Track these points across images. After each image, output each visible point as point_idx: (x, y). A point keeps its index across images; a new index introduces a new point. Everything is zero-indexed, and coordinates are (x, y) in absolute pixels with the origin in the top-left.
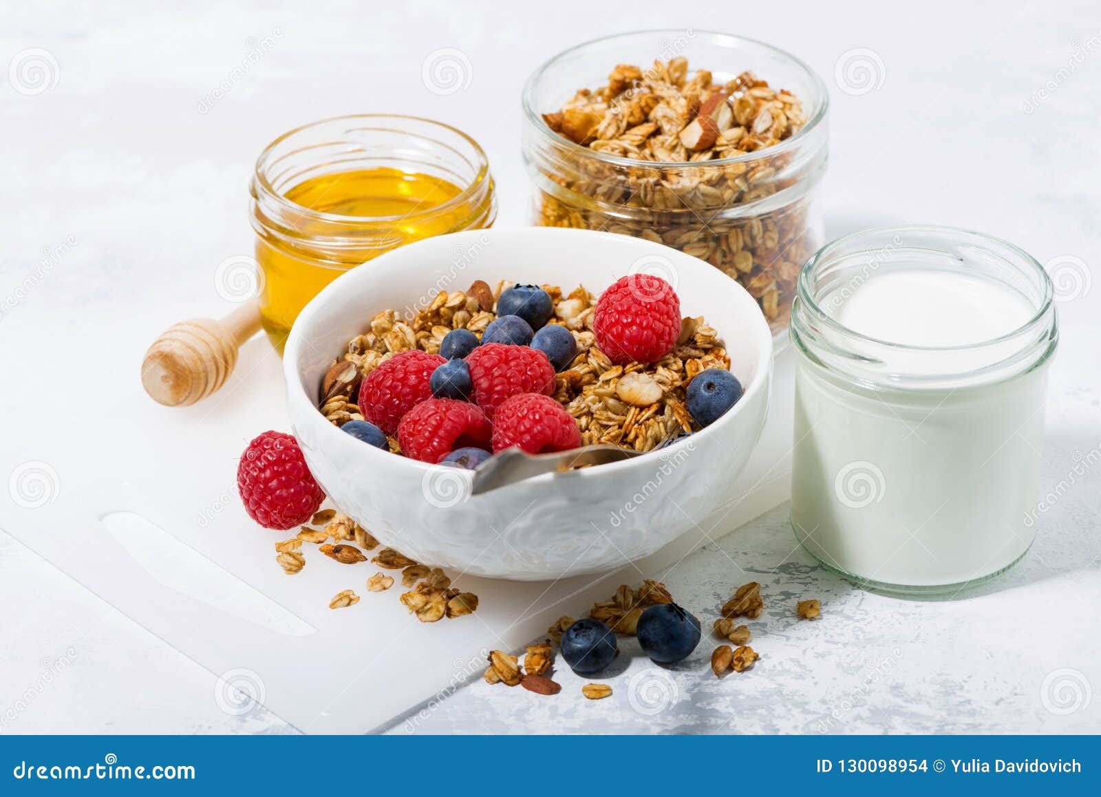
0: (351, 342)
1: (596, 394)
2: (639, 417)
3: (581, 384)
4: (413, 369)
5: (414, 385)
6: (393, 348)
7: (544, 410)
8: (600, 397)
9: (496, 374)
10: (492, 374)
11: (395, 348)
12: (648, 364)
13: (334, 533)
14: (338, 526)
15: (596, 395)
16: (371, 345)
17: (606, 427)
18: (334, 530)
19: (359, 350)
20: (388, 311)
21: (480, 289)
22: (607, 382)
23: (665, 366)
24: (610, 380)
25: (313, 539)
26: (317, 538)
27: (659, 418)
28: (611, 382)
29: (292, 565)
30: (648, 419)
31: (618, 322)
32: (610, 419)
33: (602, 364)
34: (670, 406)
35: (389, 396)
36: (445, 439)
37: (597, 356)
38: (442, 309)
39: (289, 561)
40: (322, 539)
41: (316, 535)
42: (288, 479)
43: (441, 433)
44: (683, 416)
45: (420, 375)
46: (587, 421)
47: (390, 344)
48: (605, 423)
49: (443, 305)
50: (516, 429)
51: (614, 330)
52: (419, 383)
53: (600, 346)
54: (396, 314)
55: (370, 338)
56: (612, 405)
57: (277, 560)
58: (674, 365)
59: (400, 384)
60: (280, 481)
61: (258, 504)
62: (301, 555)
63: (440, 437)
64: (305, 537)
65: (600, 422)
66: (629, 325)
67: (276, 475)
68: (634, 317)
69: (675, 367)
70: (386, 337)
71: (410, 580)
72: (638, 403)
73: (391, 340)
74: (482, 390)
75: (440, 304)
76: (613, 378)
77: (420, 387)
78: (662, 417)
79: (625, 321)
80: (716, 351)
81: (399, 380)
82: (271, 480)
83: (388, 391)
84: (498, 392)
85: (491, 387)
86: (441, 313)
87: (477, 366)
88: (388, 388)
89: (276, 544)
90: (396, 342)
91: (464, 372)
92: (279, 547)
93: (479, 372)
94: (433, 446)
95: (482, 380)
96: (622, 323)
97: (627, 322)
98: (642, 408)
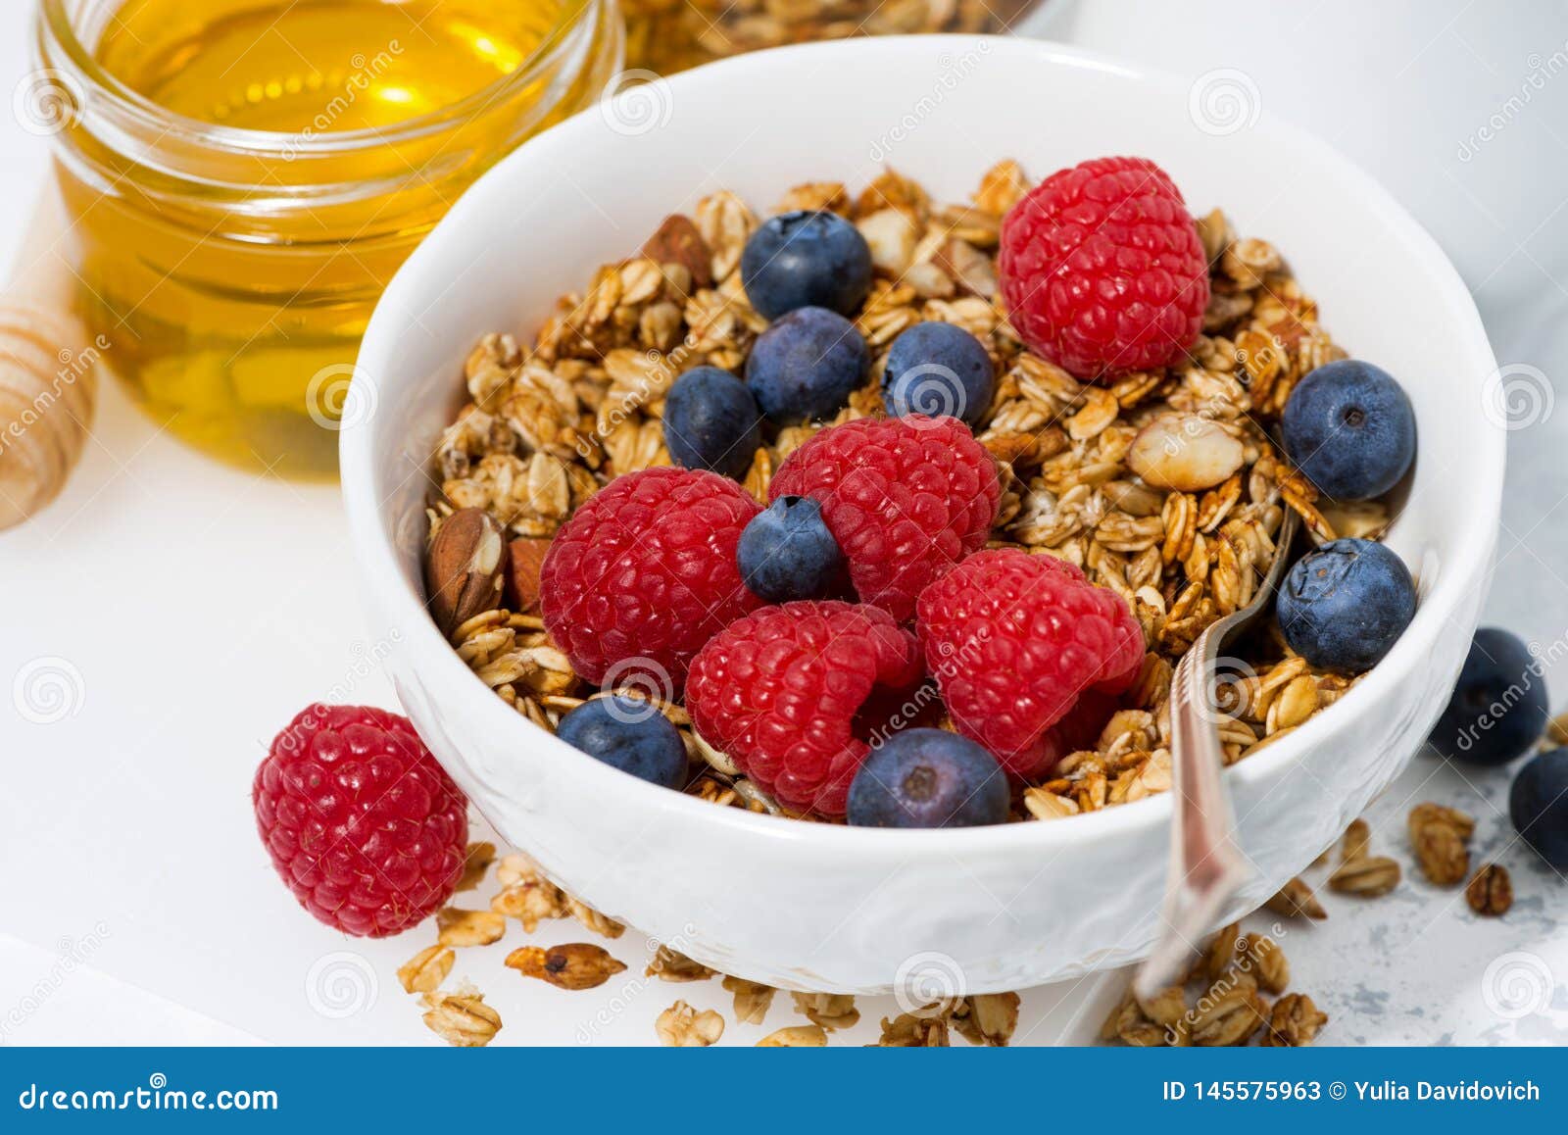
0: (444, 450)
1: (1083, 481)
2: (1205, 520)
3: (1039, 459)
4: (681, 538)
5: (696, 577)
6: (538, 437)
7: (1065, 605)
8: (1093, 484)
9: (890, 513)
10: (882, 519)
11: (545, 437)
12: (1163, 370)
13: (519, 911)
14: (525, 893)
15: (1083, 483)
16: (486, 439)
17: (1130, 556)
18: (518, 903)
19: (467, 462)
20: (488, 340)
21: (681, 238)
22: (1093, 442)
23: (1202, 364)
24: (1098, 436)
25: (475, 938)
26: (483, 933)
27: (1247, 511)
28: (1103, 441)
29: (471, 1033)
30: (1225, 521)
31: (1092, 298)
32: (1137, 538)
33: (1064, 396)
34: (1261, 474)
35: (636, 611)
36: (839, 716)
37: (1047, 378)
38: (620, 313)
39: (462, 1026)
40: (495, 932)
41: (477, 922)
42: (403, 825)
43: (825, 703)
44: (1303, 497)
45: (704, 548)
46: (1082, 550)
47: (530, 429)
48: (1126, 547)
49: (618, 304)
50: (1012, 664)
51: (1088, 317)
52: (708, 568)
53: (1044, 351)
54: (507, 341)
55: (476, 421)
56: (1127, 498)
57: (430, 1025)
58: (1217, 357)
59: (659, 578)
60: (385, 835)
61: (342, 894)
62: (480, 999)
63: (824, 715)
64: (456, 937)
65: (1113, 547)
66: (1122, 302)
67: (372, 822)
68: (1132, 281)
69: (1222, 363)
70: (515, 412)
71: (756, 1004)
72: (1191, 487)
73: (529, 419)
74: (868, 560)
75: (612, 302)
76: (1105, 429)
77: (712, 578)
78: (1251, 507)
79: (1111, 294)
80: (1277, 289)
81: (656, 569)
82: (360, 839)
83: (632, 599)
84: (905, 558)
85: (889, 546)
86: (619, 322)
87: (838, 502)
88: (629, 591)
89: (401, 972)
90: (545, 423)
91: (820, 528)
92: (410, 981)
93: (849, 518)
94: (813, 739)
95: (862, 537)
96: (1105, 299)
97: (1118, 296)
98: (1200, 494)
